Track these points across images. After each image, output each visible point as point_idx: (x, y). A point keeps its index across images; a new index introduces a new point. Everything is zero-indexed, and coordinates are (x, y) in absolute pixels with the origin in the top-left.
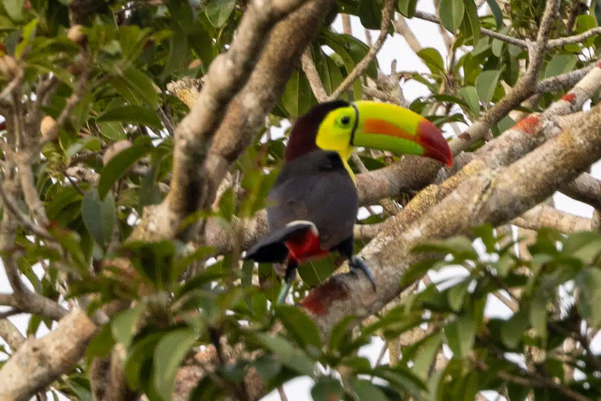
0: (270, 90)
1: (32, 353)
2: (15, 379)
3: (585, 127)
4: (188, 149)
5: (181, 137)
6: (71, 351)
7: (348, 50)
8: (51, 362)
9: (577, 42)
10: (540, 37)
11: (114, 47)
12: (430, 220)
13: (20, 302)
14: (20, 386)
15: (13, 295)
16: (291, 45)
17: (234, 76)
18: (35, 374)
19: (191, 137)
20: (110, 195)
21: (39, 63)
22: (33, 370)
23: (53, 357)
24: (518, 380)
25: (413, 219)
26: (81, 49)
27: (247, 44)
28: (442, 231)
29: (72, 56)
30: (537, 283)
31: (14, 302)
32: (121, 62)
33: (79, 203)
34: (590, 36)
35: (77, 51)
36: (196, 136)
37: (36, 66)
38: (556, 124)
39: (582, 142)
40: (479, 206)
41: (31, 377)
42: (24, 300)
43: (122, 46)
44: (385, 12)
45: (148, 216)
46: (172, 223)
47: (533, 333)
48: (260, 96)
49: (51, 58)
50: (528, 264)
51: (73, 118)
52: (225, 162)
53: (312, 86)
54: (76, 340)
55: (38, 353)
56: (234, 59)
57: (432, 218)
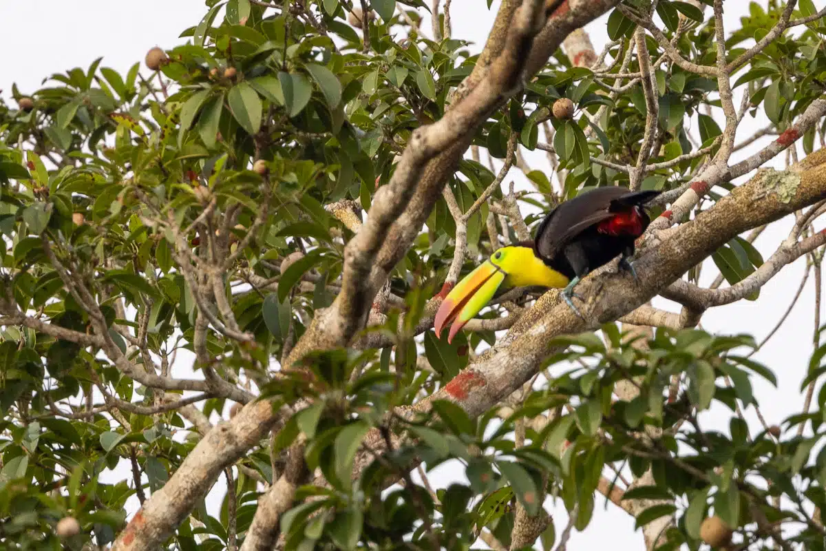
0: (420, 211)
1: (221, 433)
2: (207, 455)
3: (681, 239)
4: (355, 265)
5: (350, 255)
6: (254, 431)
7: (478, 176)
8: (238, 440)
9: (668, 167)
10: (639, 163)
11: (292, 178)
12: (552, 319)
13: (212, 387)
14: (211, 461)
15: (205, 381)
16: (438, 173)
17: (394, 203)
18: (224, 451)
19: (358, 254)
20: (287, 299)
21: (228, 192)
22: (223, 447)
23: (239, 436)
24: (638, 453)
25: (537, 317)
26: (264, 179)
27: (406, 177)
28: (562, 327)
29: (257, 186)
30: (655, 372)
31: (207, 388)
32: (297, 192)
33: (260, 305)
34: (677, 162)
35: (261, 182)
36: (362, 253)
37: (227, 195)
38: (656, 237)
39: (679, 251)
40: (593, 306)
41: (220, 453)
42: (215, 386)
43: (298, 177)
44: (509, 143)
45: (319, 317)
46: (342, 326)
47: (650, 415)
48: (412, 216)
49: (239, 187)
50: (647, 357)
51: (257, 237)
52: (383, 271)
53: (449, 206)
54: (258, 422)
55: (227, 432)
56: (394, 190)
57: (554, 316)
